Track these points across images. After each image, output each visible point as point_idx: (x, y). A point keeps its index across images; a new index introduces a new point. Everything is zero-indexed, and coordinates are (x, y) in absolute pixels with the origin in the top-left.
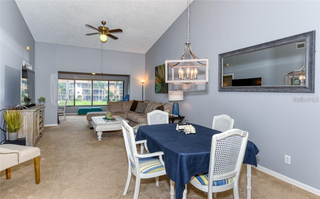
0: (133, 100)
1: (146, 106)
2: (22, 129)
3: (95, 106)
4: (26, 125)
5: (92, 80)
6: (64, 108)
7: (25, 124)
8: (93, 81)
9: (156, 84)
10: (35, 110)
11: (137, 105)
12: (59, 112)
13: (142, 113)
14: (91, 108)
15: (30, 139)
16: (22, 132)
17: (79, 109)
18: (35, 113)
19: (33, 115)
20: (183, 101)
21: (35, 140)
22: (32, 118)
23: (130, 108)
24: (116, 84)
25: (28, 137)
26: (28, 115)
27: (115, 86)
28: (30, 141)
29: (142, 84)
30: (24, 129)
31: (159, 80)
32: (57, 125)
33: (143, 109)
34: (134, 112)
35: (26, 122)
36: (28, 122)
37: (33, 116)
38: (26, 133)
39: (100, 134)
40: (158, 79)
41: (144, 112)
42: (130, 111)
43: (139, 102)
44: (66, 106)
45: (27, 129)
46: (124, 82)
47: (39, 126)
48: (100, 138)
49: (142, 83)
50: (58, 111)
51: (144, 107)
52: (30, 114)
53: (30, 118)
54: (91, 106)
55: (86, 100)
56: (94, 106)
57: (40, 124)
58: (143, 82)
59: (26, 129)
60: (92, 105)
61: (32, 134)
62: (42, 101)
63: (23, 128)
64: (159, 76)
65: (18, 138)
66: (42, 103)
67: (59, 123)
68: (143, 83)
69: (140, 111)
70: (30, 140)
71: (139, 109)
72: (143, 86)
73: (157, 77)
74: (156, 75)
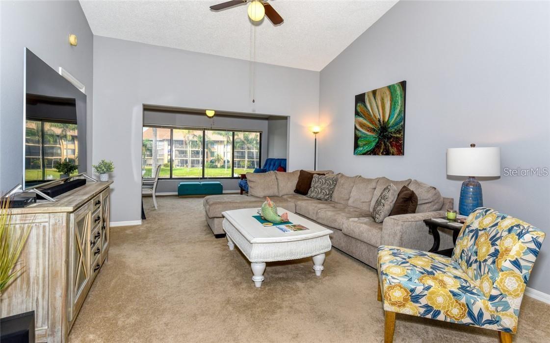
0: (300, 170)
1: (336, 184)
2: (25, 279)
3: (209, 178)
4: (41, 261)
5: (204, 130)
6: (153, 185)
7: (38, 258)
8: (206, 131)
9: (359, 134)
10: (71, 209)
11: (311, 182)
12: (144, 193)
13: (326, 200)
14: (202, 183)
15: (55, 308)
16: (25, 286)
17: (179, 185)
18: (72, 216)
19: (64, 224)
20: (498, 178)
21: (71, 309)
22: (61, 235)
23: (294, 188)
24: (225, 143)
25: (45, 303)
26: (47, 224)
27: (224, 146)
28: (54, 318)
29: (313, 135)
30: (32, 274)
31: (371, 126)
32: (139, 222)
33: (329, 191)
34: (304, 197)
35: (41, 250)
36: (47, 250)
37: (65, 229)
38: (38, 291)
39: (258, 268)
40: (364, 121)
41: (331, 197)
42: (295, 193)
43: (315, 175)
44: (159, 179)
45: (44, 275)
46: (261, 134)
47: (92, 248)
48: (258, 279)
49: (315, 133)
50: (142, 191)
51: (330, 185)
52: (52, 221)
53: (54, 238)
54: (201, 179)
55: (181, 166)
56: (206, 178)
57: (93, 243)
58: (316, 131)
59: (41, 276)
60: (203, 178)
61: (59, 292)
62: (104, 173)
63: (29, 275)
64: (369, 115)
66: (105, 177)
67: (143, 217)
68: (318, 133)
69: (321, 196)
70: (54, 314)
71: (317, 191)
72: (316, 139)
73: (363, 117)
74: (357, 114)
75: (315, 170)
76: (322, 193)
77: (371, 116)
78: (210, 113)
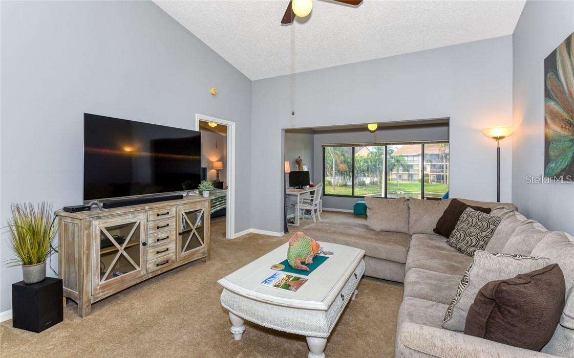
1: (493, 230)
9: (550, 135)
11: (457, 219)
15: (80, 283)
17: (355, 204)
23: (435, 225)
28: (80, 289)
29: (495, 143)
33: (478, 240)
42: (434, 234)
43: (469, 209)
49: (496, 138)
51: (482, 231)
58: (498, 135)
65: (47, 276)
66: (206, 194)
67: (286, 230)
68: (501, 138)
69: (462, 245)
71: (459, 236)
72: (499, 149)
73: (555, 100)
74: (548, 95)
75: (498, 201)
76: (465, 242)
77: (565, 94)
78: (373, 127)
